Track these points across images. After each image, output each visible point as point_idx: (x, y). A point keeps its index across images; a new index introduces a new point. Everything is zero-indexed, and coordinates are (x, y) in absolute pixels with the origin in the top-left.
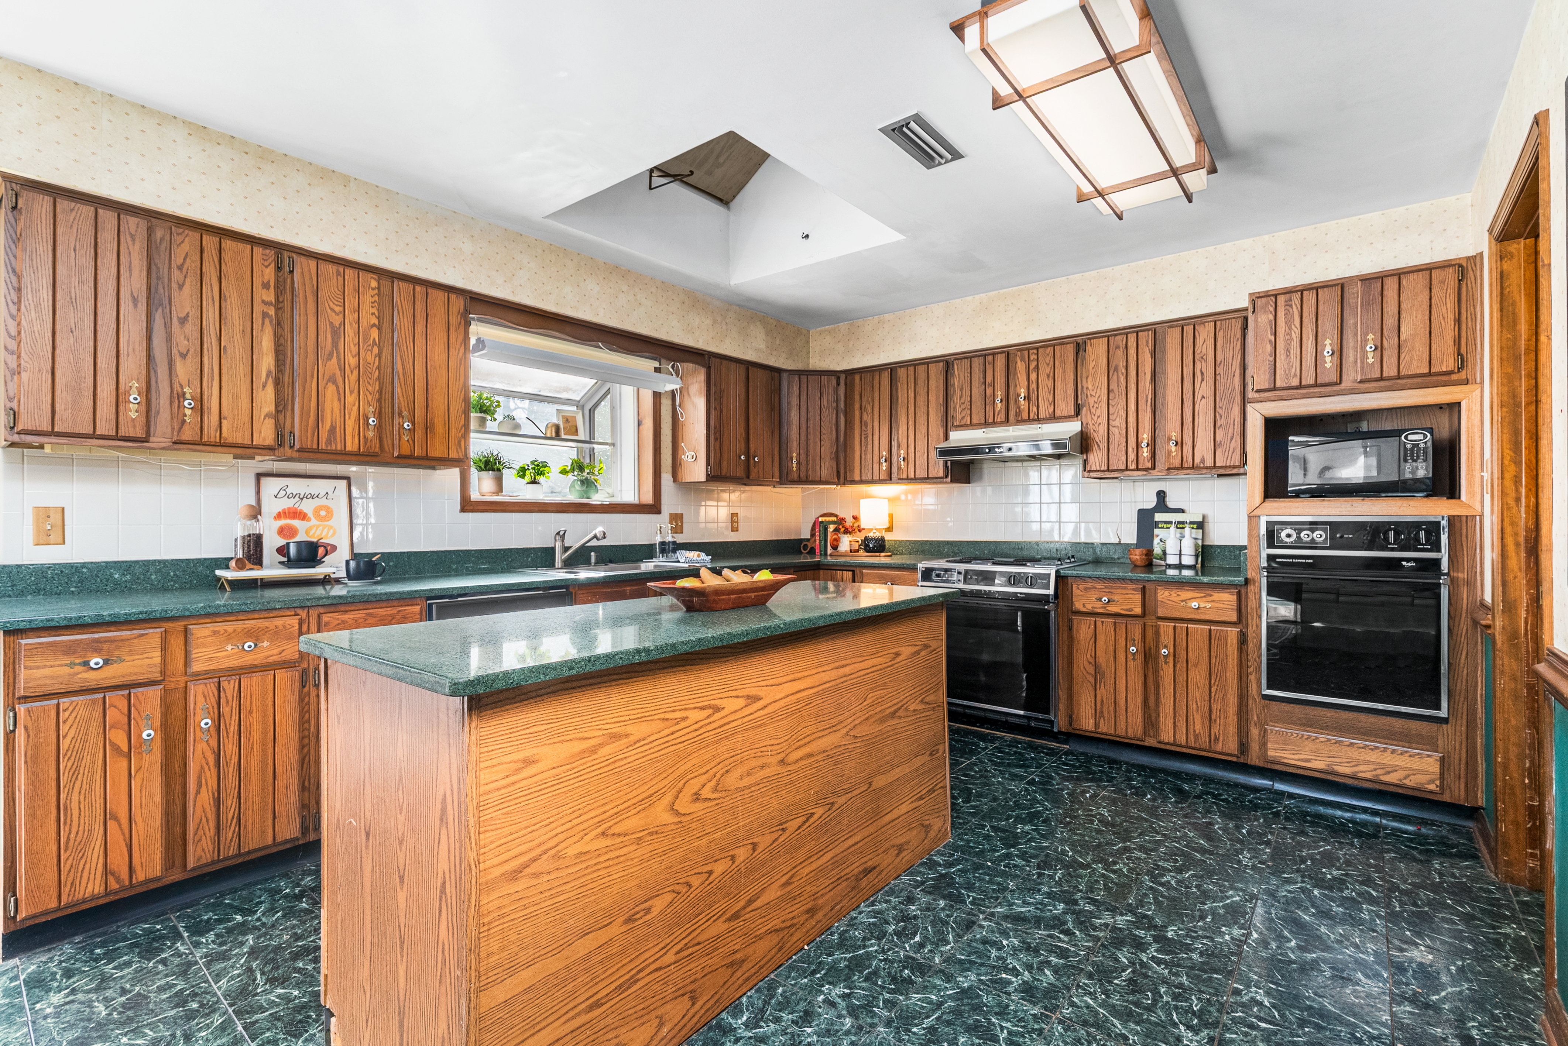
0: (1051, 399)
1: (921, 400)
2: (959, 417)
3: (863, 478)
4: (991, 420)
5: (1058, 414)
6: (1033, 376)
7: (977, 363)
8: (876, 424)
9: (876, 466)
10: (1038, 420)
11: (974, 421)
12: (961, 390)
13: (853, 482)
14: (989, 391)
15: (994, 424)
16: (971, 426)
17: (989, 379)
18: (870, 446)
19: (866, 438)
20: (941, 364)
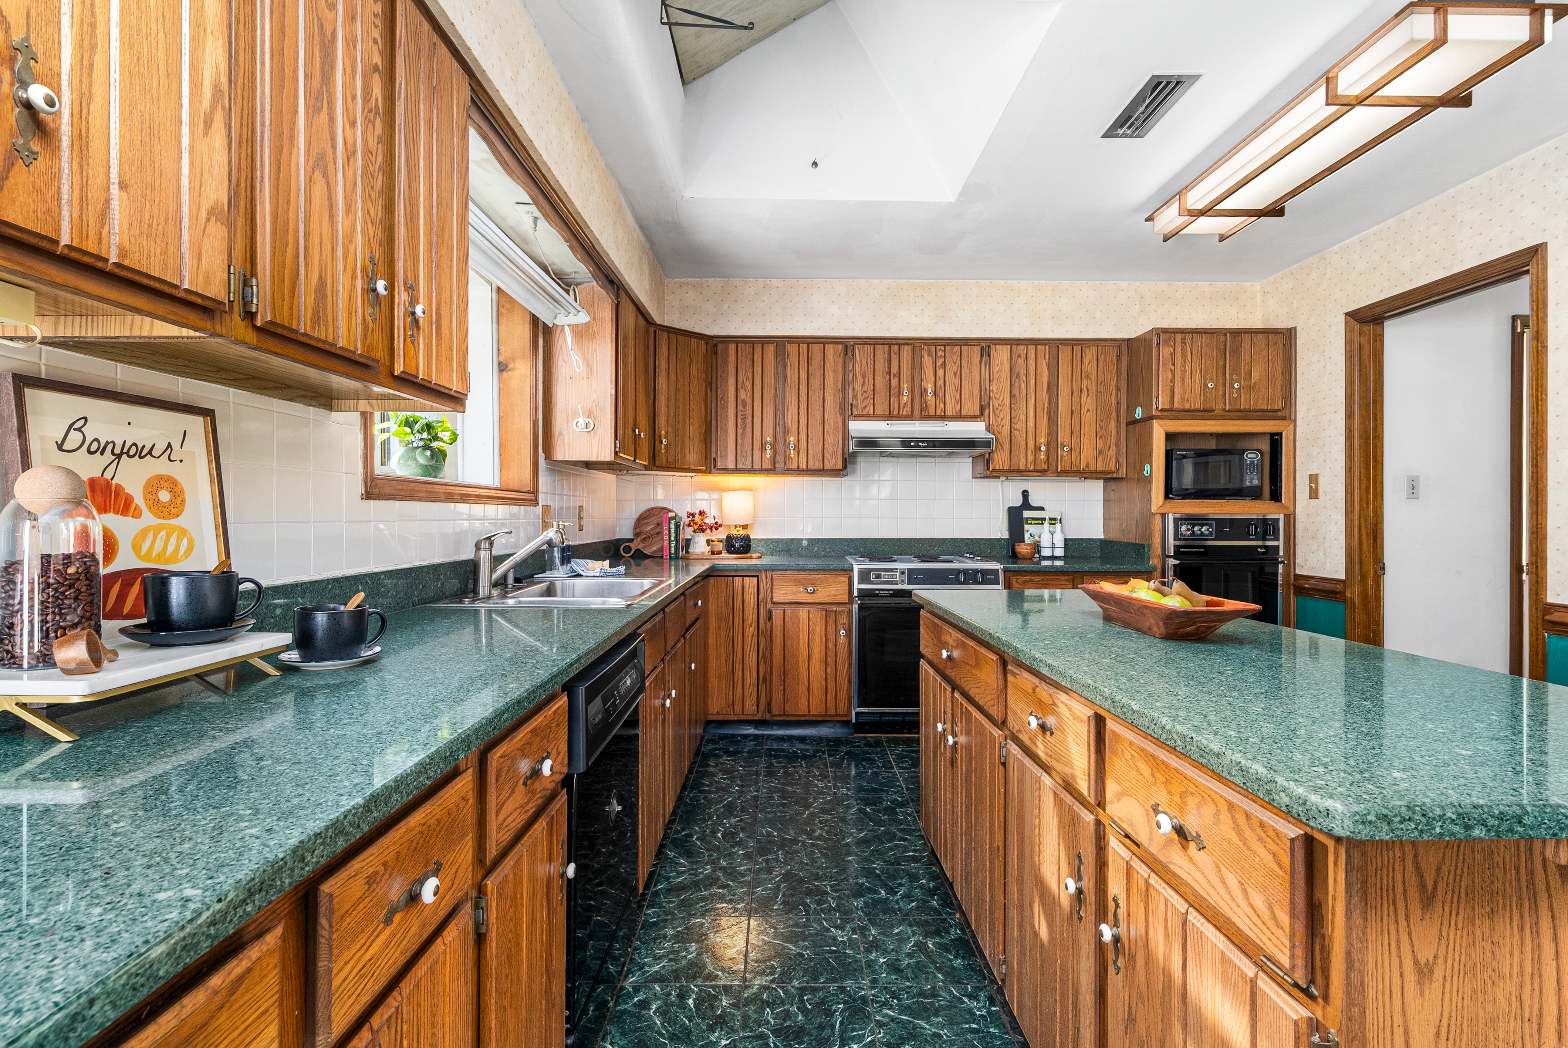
0: (958, 398)
1: (816, 382)
2: (860, 406)
3: (740, 466)
4: (895, 413)
5: (964, 413)
6: (940, 373)
7: (881, 351)
8: (757, 403)
9: (757, 454)
10: (944, 417)
11: (878, 412)
12: (864, 377)
13: (726, 470)
14: (894, 382)
15: (899, 417)
16: (874, 417)
17: (894, 369)
18: (749, 430)
19: (744, 419)
20: (840, 346)
